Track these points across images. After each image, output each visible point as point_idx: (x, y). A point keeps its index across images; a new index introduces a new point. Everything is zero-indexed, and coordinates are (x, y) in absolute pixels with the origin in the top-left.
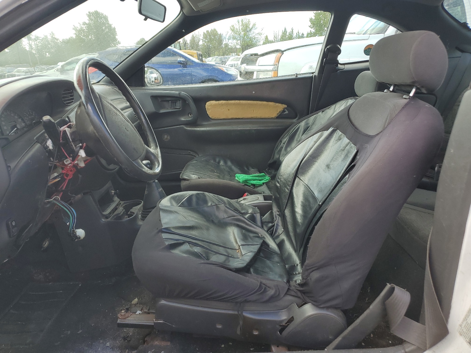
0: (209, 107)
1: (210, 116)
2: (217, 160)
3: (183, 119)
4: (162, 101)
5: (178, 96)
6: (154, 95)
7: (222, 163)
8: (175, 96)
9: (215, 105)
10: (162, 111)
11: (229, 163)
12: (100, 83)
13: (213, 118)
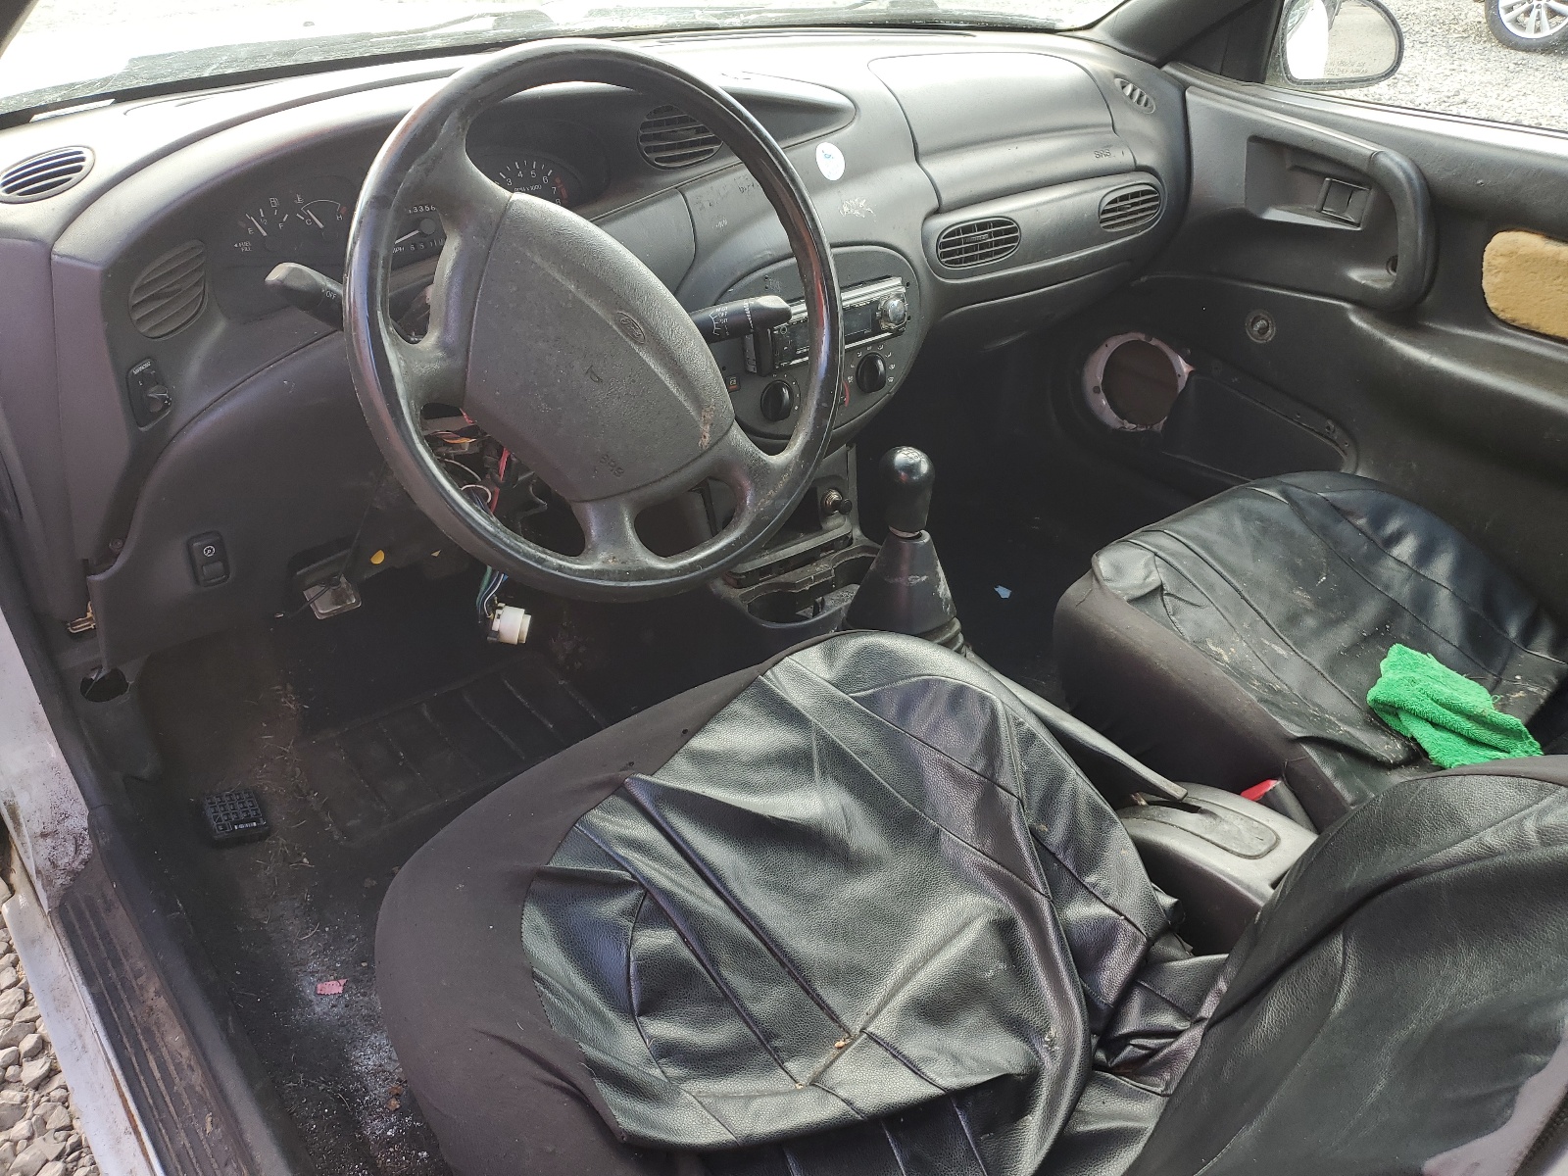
0: (1501, 260)
1: (1491, 304)
2: (1393, 526)
3: (1357, 275)
4: (1295, 168)
5: (1365, 168)
6: (1266, 135)
7: (1405, 549)
8: (1351, 162)
9: (1533, 261)
10: (1275, 215)
11: (1441, 567)
12: (1095, 33)
13: (1501, 315)
